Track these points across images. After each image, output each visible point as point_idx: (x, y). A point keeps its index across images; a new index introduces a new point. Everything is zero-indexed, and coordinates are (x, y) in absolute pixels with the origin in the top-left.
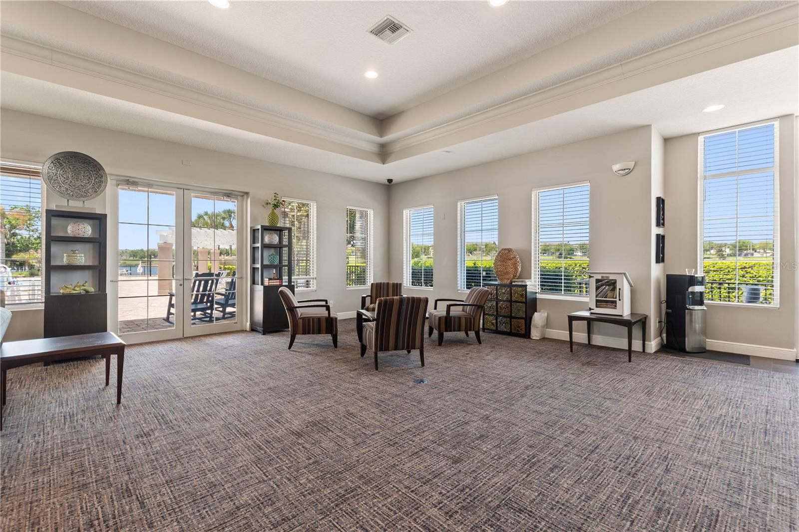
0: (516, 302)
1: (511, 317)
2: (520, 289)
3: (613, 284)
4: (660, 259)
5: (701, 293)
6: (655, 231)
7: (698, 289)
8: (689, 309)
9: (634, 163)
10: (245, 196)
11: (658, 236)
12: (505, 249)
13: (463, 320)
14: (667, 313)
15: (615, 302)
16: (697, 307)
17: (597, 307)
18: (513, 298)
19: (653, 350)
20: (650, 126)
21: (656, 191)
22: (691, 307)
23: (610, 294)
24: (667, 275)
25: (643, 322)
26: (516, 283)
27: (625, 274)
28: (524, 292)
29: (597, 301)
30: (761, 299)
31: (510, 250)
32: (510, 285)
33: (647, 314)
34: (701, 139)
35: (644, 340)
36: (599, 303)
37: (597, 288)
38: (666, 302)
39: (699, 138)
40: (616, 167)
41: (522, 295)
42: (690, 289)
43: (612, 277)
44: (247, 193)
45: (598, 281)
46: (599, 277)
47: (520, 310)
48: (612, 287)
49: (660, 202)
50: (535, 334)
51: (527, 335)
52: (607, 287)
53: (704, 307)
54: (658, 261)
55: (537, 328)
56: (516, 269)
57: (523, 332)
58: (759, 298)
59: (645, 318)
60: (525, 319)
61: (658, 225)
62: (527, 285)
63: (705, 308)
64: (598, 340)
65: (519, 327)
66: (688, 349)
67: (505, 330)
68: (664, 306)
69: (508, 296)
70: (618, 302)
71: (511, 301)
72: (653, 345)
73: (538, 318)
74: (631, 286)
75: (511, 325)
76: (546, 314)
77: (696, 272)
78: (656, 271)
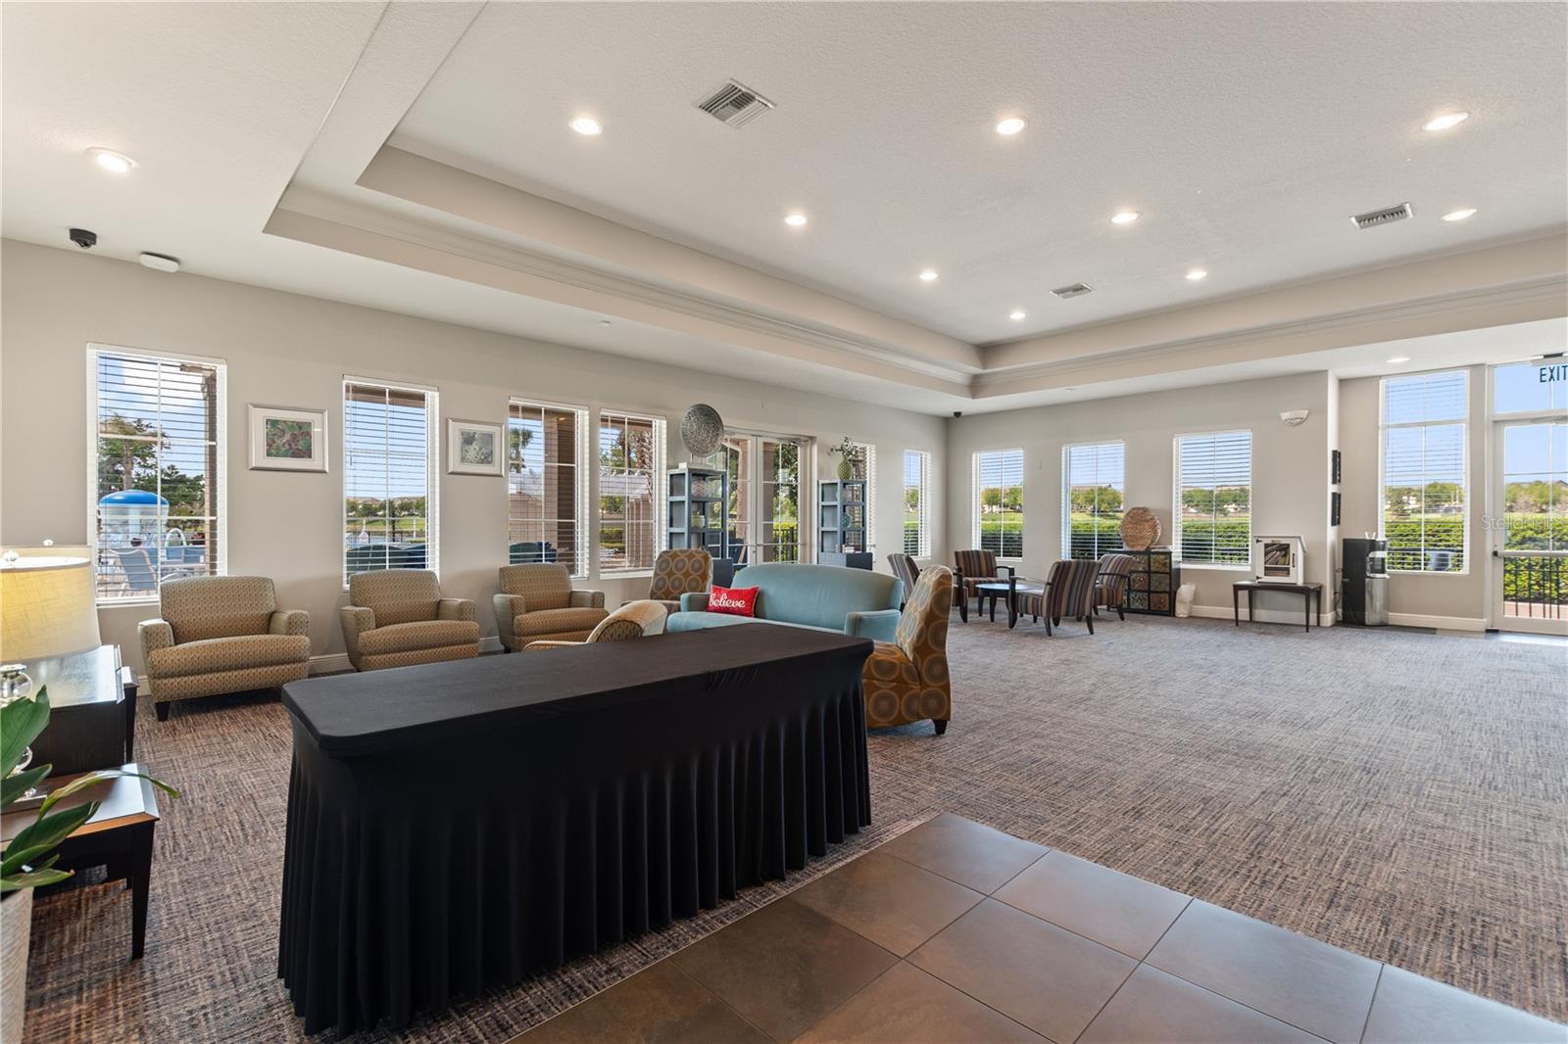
0: (1158, 572)
1: (1149, 592)
2: (1162, 557)
3: (1284, 549)
4: (1336, 521)
5: (1383, 559)
6: (1332, 488)
7: (1379, 554)
8: (1369, 577)
9: (1307, 412)
10: (810, 442)
11: (1334, 494)
12: (1138, 509)
13: (1105, 592)
14: (1344, 583)
15: (1288, 570)
16: (1378, 575)
17: (1265, 575)
18: (1152, 569)
19: (1329, 624)
20: (1326, 371)
21: (1332, 445)
22: (1372, 575)
23: (1281, 560)
24: (1344, 540)
25: (1318, 592)
26: (1156, 550)
27: (1299, 538)
28: (1168, 561)
29: (1266, 569)
30: (1450, 566)
31: (1145, 510)
32: (1148, 552)
33: (1321, 582)
34: (1382, 383)
35: (1319, 613)
36: (1268, 571)
37: (1266, 554)
38: (1343, 570)
39: (1381, 381)
40: (1285, 416)
41: (1165, 565)
42: (1371, 555)
43: (1284, 541)
44: (812, 439)
45: (1266, 546)
46: (1269, 541)
47: (1160, 583)
48: (1283, 553)
49: (1336, 455)
50: (1181, 610)
51: (1170, 612)
52: (1278, 553)
53: (1386, 576)
54: (1333, 524)
55: (1184, 603)
56: (1155, 533)
57: (1167, 608)
58: (1447, 565)
59: (1321, 587)
60: (1170, 593)
61: (1334, 482)
62: (1170, 553)
63: (1388, 577)
64: (1262, 615)
65: (1161, 603)
66: (1367, 622)
67: (1141, 607)
68: (1339, 575)
69: (1146, 566)
70: (1291, 568)
71: (1148, 572)
72: (1328, 618)
73: (1185, 591)
74: (1304, 552)
75: (1149, 601)
76: (1194, 588)
77: (1377, 536)
78: (1331, 534)
